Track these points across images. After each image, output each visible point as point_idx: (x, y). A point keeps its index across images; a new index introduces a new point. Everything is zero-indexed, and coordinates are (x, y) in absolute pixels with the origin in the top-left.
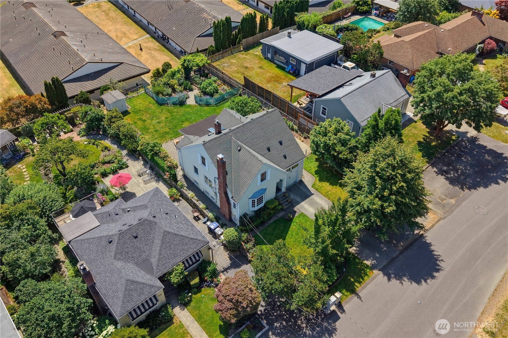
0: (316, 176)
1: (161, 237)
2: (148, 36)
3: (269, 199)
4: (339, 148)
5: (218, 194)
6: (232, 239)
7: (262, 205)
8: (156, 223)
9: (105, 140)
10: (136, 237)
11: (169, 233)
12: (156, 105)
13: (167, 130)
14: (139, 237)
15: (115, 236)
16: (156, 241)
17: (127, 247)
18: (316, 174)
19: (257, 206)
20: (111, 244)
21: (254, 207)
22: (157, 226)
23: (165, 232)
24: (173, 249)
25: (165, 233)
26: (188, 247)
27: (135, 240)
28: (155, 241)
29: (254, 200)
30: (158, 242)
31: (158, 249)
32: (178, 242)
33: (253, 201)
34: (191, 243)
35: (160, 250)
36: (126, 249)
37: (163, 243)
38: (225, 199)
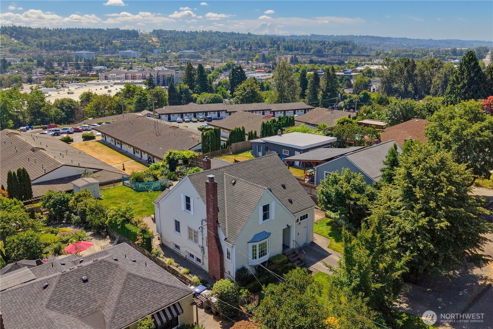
0: (331, 238)
1: (122, 281)
2: (133, 161)
3: (274, 254)
4: (354, 195)
5: (206, 249)
6: (226, 290)
7: (265, 258)
8: (117, 266)
9: (67, 227)
10: (85, 281)
11: (134, 276)
12: (134, 192)
13: (145, 209)
14: (90, 281)
15: (54, 279)
16: (115, 286)
17: (70, 293)
18: (330, 236)
19: (260, 257)
20: (46, 290)
21: (256, 258)
22: (118, 269)
23: (129, 274)
24: (139, 297)
25: (129, 276)
26: (162, 295)
27: (83, 285)
28: (113, 287)
29: (256, 246)
30: (117, 288)
31: (116, 296)
32: (147, 289)
33: (253, 247)
34: (167, 291)
35: (120, 297)
36: (68, 296)
37: (124, 287)
38: (215, 247)
